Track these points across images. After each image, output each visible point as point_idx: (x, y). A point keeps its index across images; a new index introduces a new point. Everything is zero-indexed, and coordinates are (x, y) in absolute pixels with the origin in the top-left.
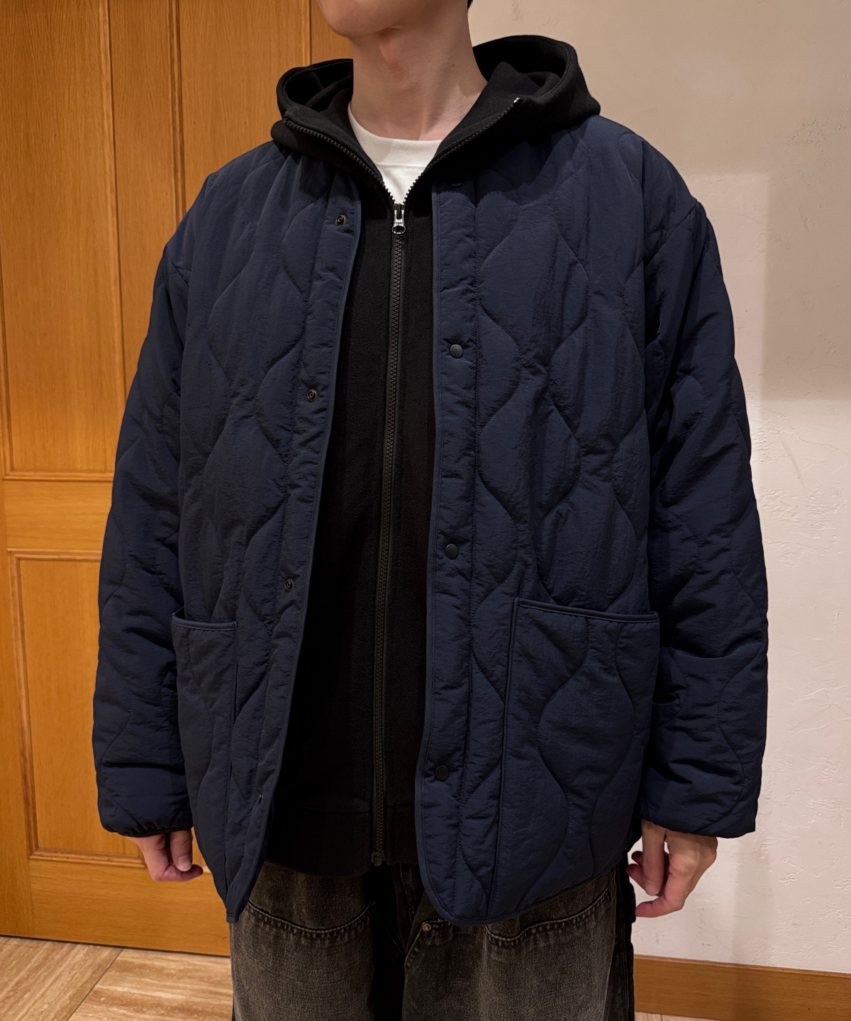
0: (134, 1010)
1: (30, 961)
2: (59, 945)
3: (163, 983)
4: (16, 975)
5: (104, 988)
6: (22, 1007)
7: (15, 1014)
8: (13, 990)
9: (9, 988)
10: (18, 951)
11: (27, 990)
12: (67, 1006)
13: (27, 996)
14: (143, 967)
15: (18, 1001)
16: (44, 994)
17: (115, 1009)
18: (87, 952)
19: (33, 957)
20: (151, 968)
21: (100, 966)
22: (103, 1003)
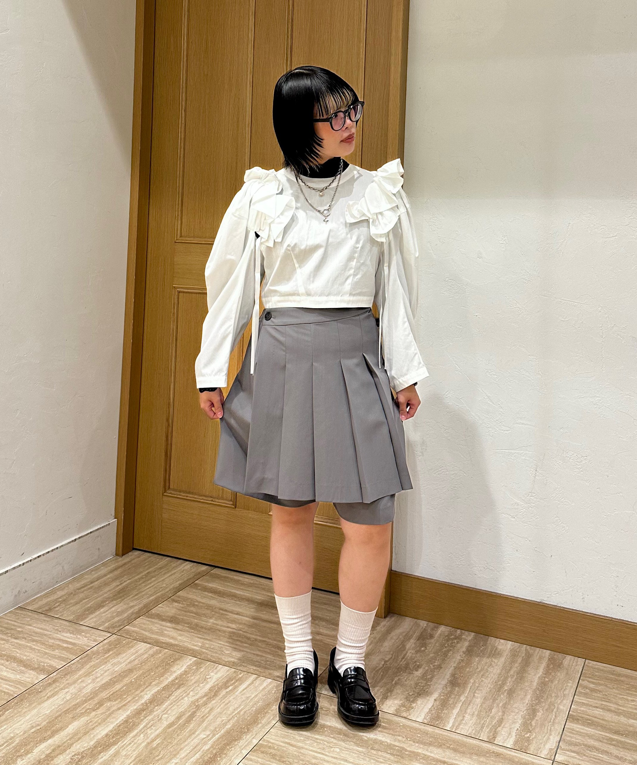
1: (157, 565)
2: (175, 560)
3: (238, 587)
4: (147, 569)
5: (200, 583)
6: (150, 583)
7: (146, 586)
8: (145, 575)
9: (143, 574)
10: (150, 559)
11: (154, 576)
12: (177, 587)
13: (153, 579)
14: (228, 578)
15: (148, 580)
16: (163, 580)
17: (206, 593)
18: (193, 566)
19: (159, 563)
20: (232, 579)
21: (199, 573)
22: (199, 589)
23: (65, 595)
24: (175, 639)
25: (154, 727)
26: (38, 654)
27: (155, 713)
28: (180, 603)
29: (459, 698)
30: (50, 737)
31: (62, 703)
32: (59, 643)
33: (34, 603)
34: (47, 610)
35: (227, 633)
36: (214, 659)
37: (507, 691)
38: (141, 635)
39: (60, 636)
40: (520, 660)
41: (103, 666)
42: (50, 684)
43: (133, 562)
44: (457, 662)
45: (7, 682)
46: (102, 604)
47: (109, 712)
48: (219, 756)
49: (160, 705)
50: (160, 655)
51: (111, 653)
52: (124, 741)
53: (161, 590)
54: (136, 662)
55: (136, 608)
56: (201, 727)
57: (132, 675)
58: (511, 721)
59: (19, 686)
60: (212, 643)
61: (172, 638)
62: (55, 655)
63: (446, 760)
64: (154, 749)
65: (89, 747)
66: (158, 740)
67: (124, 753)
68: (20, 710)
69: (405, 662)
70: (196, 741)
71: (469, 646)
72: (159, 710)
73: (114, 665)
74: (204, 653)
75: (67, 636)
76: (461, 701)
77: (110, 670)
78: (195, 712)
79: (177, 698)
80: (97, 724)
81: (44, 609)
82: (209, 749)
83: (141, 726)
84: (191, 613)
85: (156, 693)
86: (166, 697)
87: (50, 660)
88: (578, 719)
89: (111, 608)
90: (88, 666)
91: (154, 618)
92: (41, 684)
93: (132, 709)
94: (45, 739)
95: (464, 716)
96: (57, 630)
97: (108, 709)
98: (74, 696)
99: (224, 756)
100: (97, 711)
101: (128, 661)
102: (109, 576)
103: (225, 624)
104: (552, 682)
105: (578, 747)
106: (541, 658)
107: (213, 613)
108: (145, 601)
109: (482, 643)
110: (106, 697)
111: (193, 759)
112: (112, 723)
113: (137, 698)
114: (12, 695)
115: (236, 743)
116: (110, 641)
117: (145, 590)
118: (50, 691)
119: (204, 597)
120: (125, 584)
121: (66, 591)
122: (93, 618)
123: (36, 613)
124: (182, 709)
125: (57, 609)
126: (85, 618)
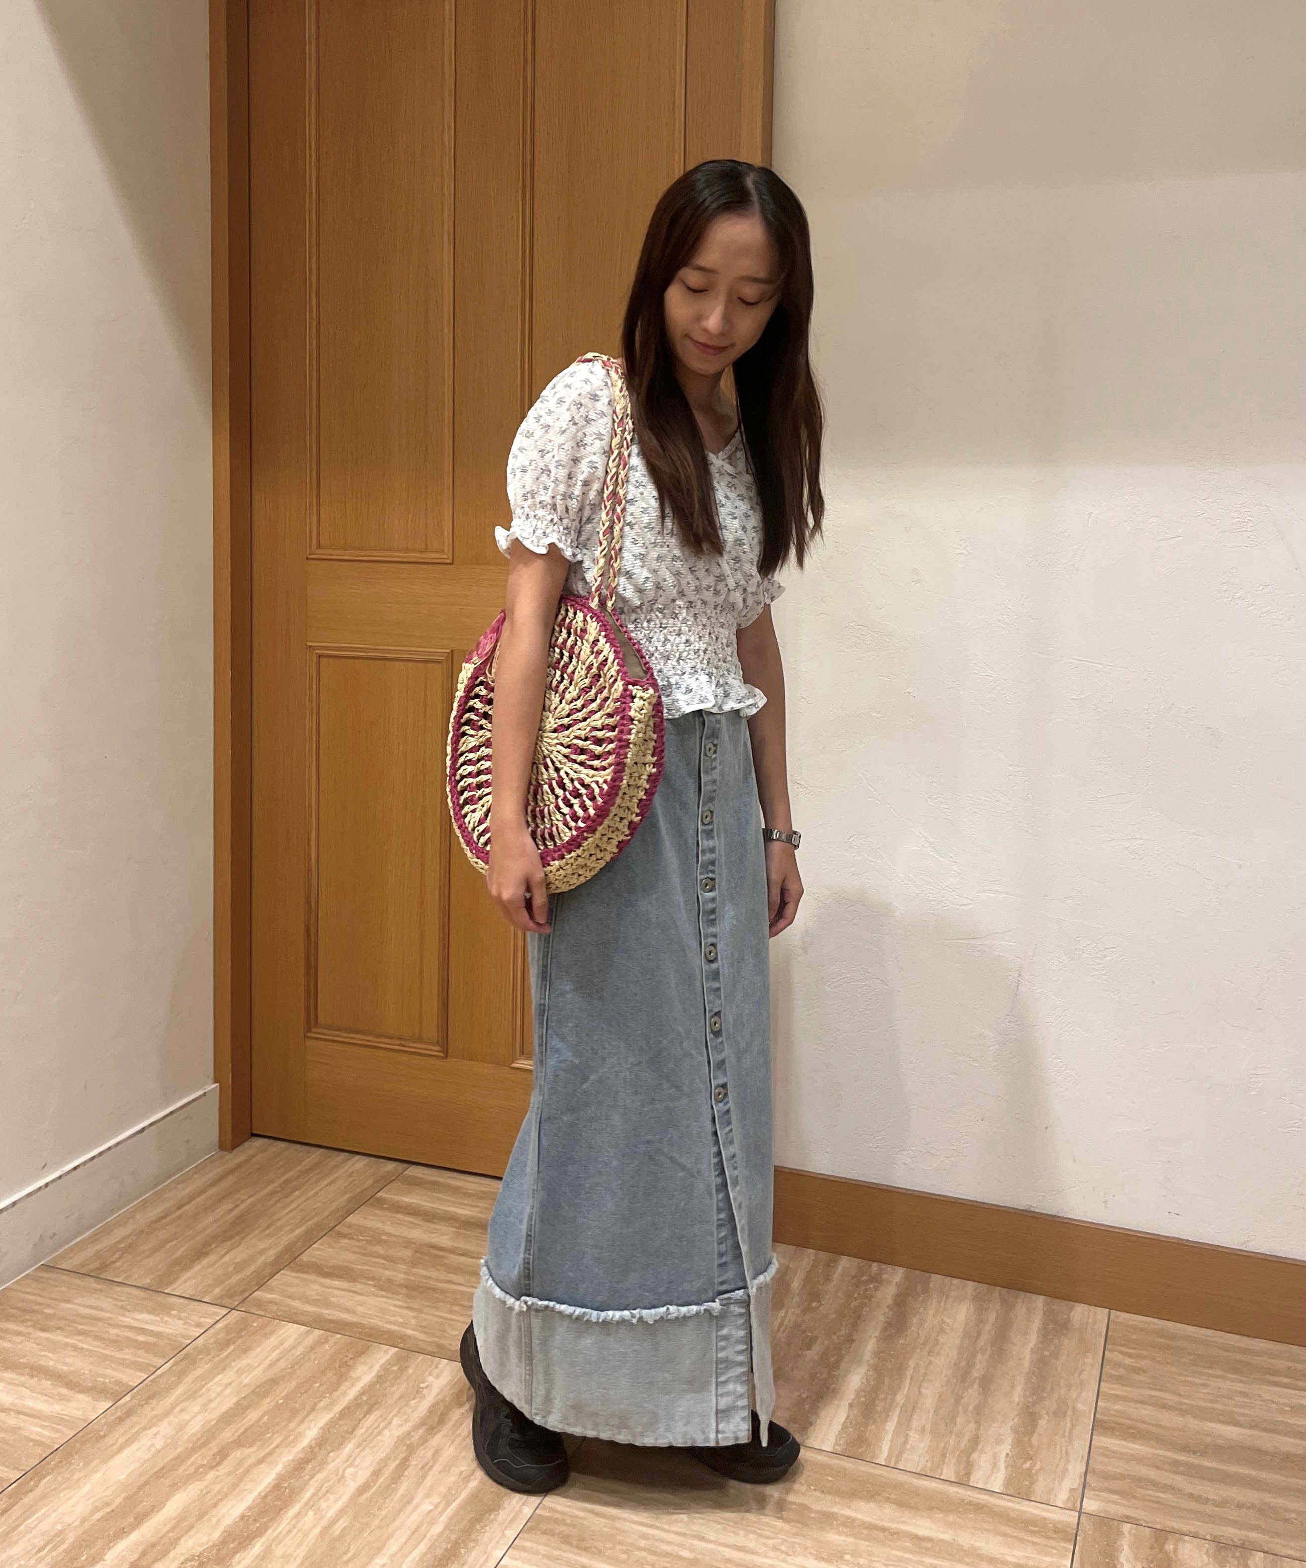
0: (424, 1220)
1: (300, 1164)
2: (335, 1153)
3: (460, 1201)
4: (284, 1173)
5: (388, 1196)
6: (292, 1202)
7: (284, 1207)
8: (280, 1186)
9: (276, 1184)
10: (285, 1153)
11: (297, 1188)
12: (343, 1208)
13: (296, 1193)
14: (435, 1183)
15: (286, 1197)
16: (317, 1194)
17: (400, 1216)
18: (371, 1164)
19: (303, 1160)
20: (444, 1186)
21: (383, 1177)
22: (386, 1209)
23: (129, 1235)
24: (353, 1312)
25: (332, 1493)
26: (91, 1359)
27: (331, 1466)
28: (352, 1238)
29: (893, 1400)
30: (134, 1527)
31: (148, 1456)
32: (129, 1334)
33: (71, 1255)
34: (98, 1269)
35: (449, 1294)
36: (430, 1349)
37: (977, 1381)
38: (287, 1309)
39: (129, 1320)
40: (992, 1317)
41: (220, 1377)
42: (121, 1420)
43: (254, 1160)
44: (879, 1328)
45: (36, 1421)
46: (204, 1250)
47: (241, 1470)
48: (462, 1545)
49: (338, 1449)
50: (327, 1347)
51: (232, 1347)
52: (278, 1526)
53: (313, 1214)
54: (283, 1364)
55: (272, 1254)
56: (421, 1488)
57: (278, 1392)
58: (993, 1439)
59: (59, 1427)
60: (423, 1315)
61: (347, 1310)
62: (125, 1359)
63: (887, 1525)
64: (338, 1539)
65: (211, 1543)
66: (341, 1521)
67: (279, 1551)
68: (68, 1476)
69: (786, 1333)
70: (416, 1517)
71: (898, 1295)
72: (338, 1460)
73: (240, 1372)
74: (409, 1337)
75: (144, 1319)
76: (897, 1404)
77: (234, 1384)
78: (406, 1460)
79: (370, 1432)
80: (220, 1497)
81: (92, 1267)
82: (442, 1533)
83: (307, 1494)
84: (375, 1257)
85: (327, 1424)
86: (347, 1432)
87: (114, 1370)
88: (1112, 1428)
89: (223, 1256)
90: (190, 1378)
91: (306, 1273)
92: (104, 1421)
93: (285, 1459)
94: (122, 1533)
95: (907, 1436)
96: (122, 1307)
97: (240, 1464)
98: (169, 1441)
99: (472, 1544)
100: (219, 1468)
101: (267, 1362)
102: (210, 1192)
103: (443, 1275)
104: (1057, 1358)
105: (1120, 1482)
106: (1029, 1311)
107: (418, 1255)
108: (286, 1239)
109: (919, 1287)
110: (231, 1440)
111: (415, 1555)
112: (250, 1491)
113: (292, 1437)
114: (49, 1447)
115: (492, 1516)
116: (228, 1324)
117: (284, 1216)
118: (123, 1434)
119: (398, 1224)
120: (243, 1206)
121: (130, 1227)
122: (189, 1279)
123: (76, 1275)
124: (381, 1455)
125: (117, 1264)
126: (175, 1280)
